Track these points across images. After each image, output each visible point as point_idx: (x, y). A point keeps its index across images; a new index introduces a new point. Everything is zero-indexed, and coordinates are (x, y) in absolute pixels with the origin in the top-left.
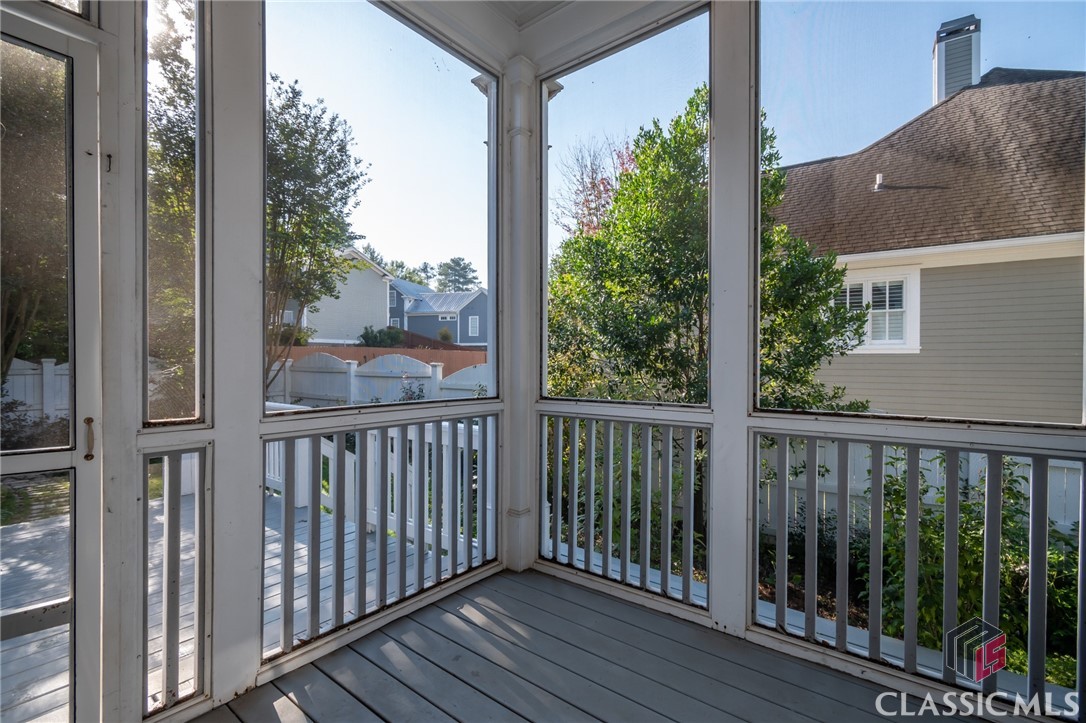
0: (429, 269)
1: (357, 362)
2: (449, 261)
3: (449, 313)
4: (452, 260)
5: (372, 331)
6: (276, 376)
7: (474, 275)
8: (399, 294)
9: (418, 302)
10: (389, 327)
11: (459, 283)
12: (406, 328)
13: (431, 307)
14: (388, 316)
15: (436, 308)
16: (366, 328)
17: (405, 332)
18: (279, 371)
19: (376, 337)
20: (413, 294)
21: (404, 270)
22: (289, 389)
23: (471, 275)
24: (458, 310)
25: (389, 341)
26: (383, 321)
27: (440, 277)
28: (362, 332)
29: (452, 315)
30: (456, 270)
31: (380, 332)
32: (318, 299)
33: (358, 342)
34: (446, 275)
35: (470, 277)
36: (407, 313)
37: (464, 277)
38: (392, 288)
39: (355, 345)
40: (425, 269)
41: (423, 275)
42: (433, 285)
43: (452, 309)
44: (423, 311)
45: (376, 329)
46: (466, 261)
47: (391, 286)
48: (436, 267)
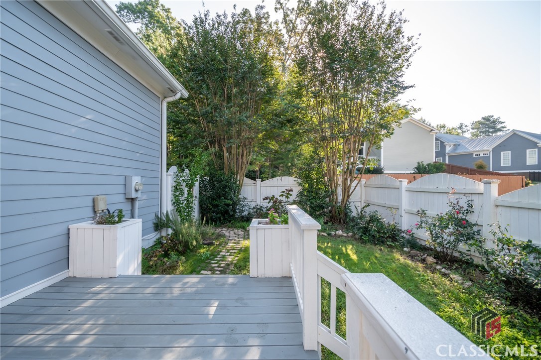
0: (464, 127)
1: (407, 180)
2: (480, 119)
3: (483, 151)
4: (483, 118)
5: (423, 165)
6: (355, 189)
7: (503, 125)
8: (442, 143)
9: (456, 146)
10: (435, 162)
11: (489, 132)
12: (447, 162)
13: (467, 148)
14: (434, 155)
15: (471, 148)
16: (419, 163)
17: (446, 165)
18: (356, 187)
19: (425, 168)
20: (452, 142)
21: (446, 129)
22: (363, 198)
23: (499, 126)
24: (491, 149)
25: (435, 170)
26: (430, 158)
27: (473, 131)
28: (416, 165)
29: (485, 152)
30: (487, 124)
31: (428, 165)
32: (382, 140)
33: (413, 172)
34: (478, 128)
35: (499, 127)
36: (448, 154)
37: (493, 128)
38: (437, 139)
39: (411, 173)
40: (461, 127)
41: (459, 131)
42: (468, 135)
43: (485, 148)
44: (460, 151)
45: (425, 164)
46: (495, 117)
47: (436, 138)
48: (469, 125)
